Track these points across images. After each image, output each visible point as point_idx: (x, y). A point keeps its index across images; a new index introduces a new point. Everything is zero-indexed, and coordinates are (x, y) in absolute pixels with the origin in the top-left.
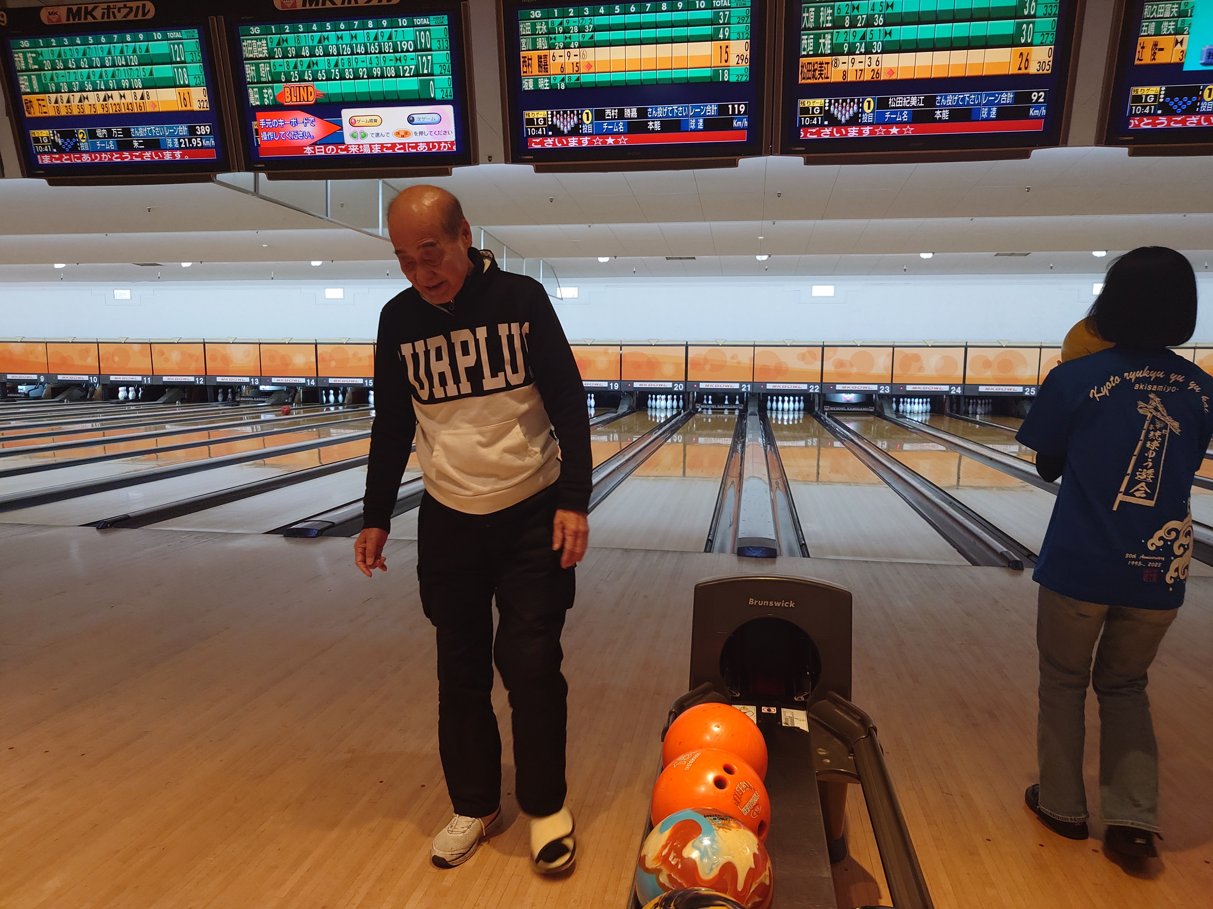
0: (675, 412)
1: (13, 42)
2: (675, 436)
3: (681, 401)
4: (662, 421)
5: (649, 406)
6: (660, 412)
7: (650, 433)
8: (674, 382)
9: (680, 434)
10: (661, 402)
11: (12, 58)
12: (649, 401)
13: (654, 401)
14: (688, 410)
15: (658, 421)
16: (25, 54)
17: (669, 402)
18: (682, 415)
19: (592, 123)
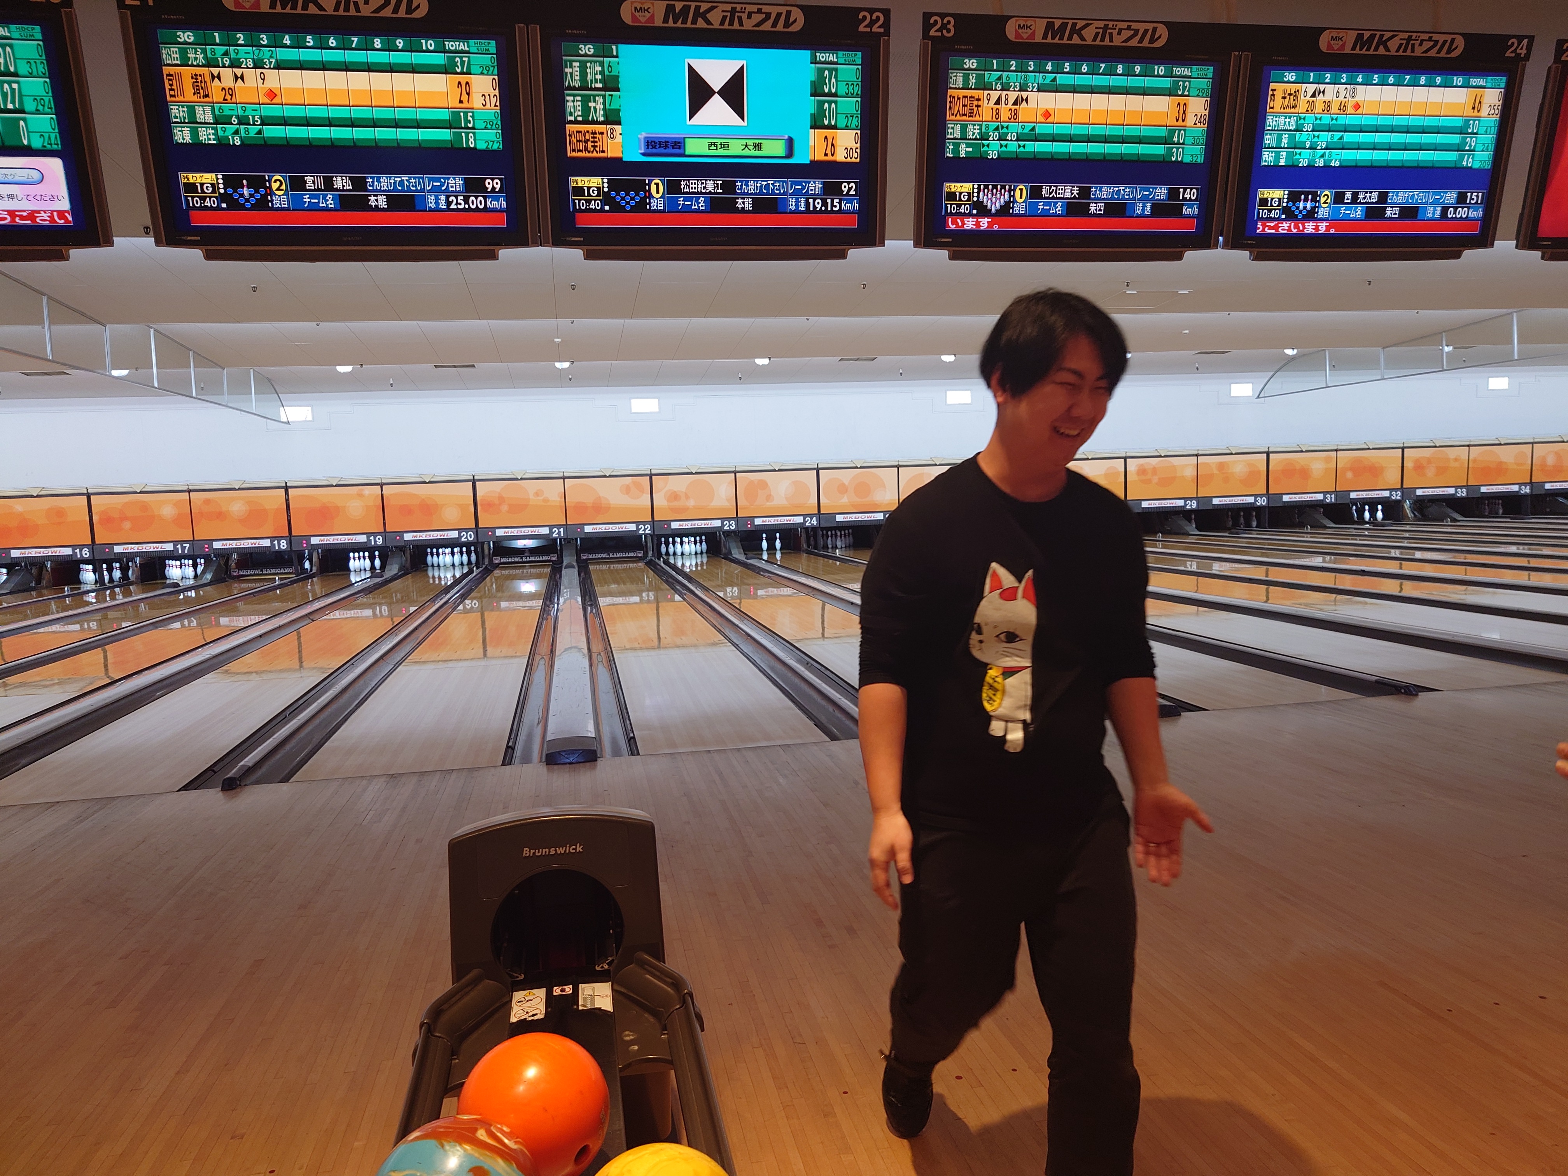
0: (466, 570)
2: (467, 602)
3: (473, 555)
4: (449, 583)
5: (429, 563)
6: (446, 571)
7: (433, 600)
8: (460, 530)
9: (475, 598)
10: (445, 558)
12: (429, 557)
13: (435, 556)
14: (484, 566)
15: (443, 583)
17: (457, 557)
18: (475, 574)
19: (286, 194)
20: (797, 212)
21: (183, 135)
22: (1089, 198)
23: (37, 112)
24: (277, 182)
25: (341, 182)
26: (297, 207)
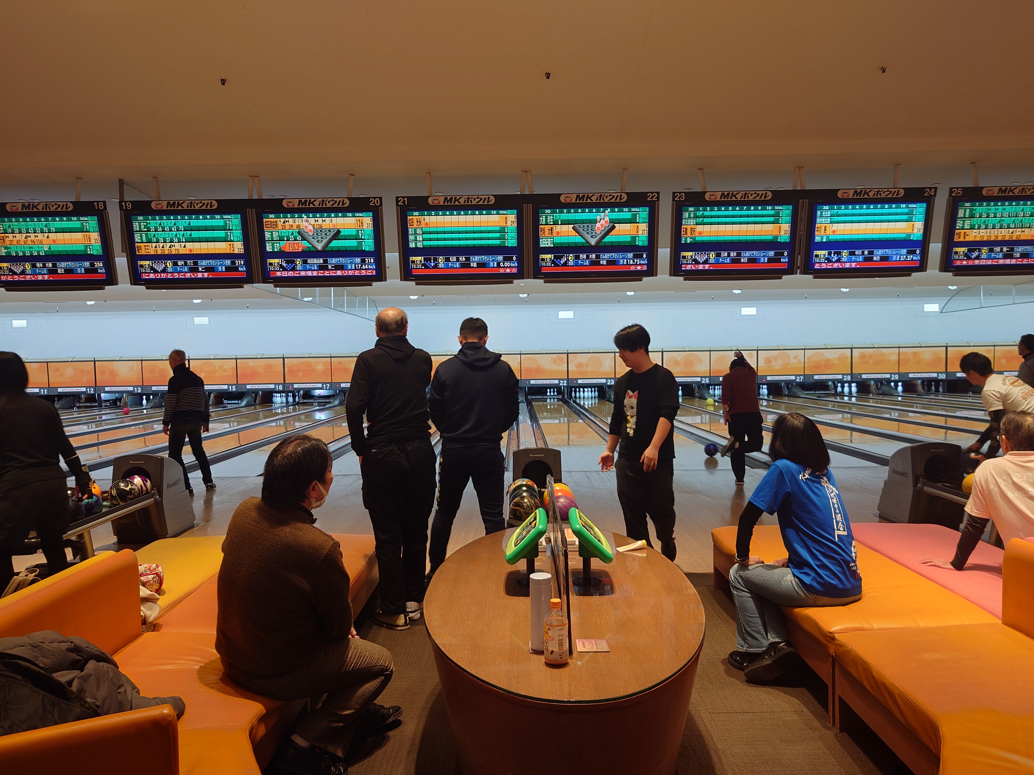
1: (133, 217)
11: (132, 225)
16: (140, 223)
19: (443, 263)
20: (623, 265)
21: (412, 245)
22: (741, 256)
23: (368, 239)
24: (441, 259)
25: (463, 259)
26: (447, 267)
